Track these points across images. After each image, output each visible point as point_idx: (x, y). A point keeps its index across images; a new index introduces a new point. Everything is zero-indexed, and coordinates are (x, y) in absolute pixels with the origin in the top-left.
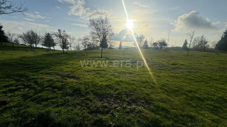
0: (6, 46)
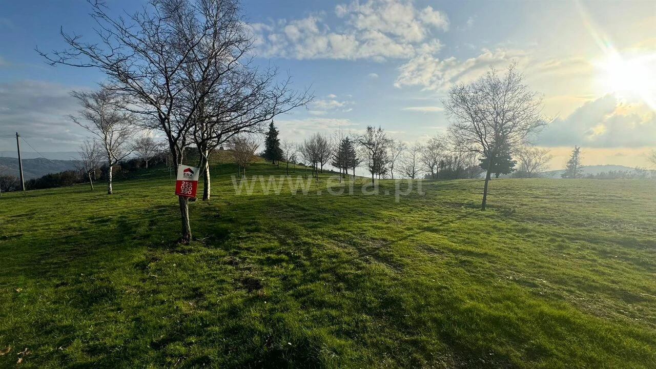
0: (278, 168)
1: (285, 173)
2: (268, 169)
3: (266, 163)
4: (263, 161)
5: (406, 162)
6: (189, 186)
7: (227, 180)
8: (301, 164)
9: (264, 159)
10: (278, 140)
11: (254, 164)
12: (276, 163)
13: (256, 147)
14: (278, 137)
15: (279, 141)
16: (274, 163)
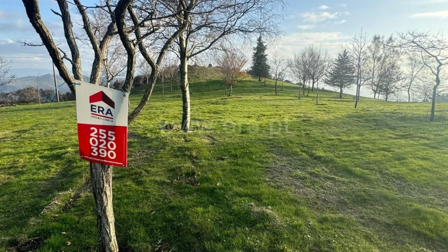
0: (265, 86)
1: (272, 90)
2: (253, 86)
3: (252, 80)
4: (250, 78)
5: (424, 80)
6: (107, 141)
7: (214, 97)
8: (287, 81)
9: (250, 76)
10: (266, 55)
11: (241, 81)
12: (263, 80)
13: (245, 62)
14: (266, 52)
15: (267, 57)
16: (260, 80)
